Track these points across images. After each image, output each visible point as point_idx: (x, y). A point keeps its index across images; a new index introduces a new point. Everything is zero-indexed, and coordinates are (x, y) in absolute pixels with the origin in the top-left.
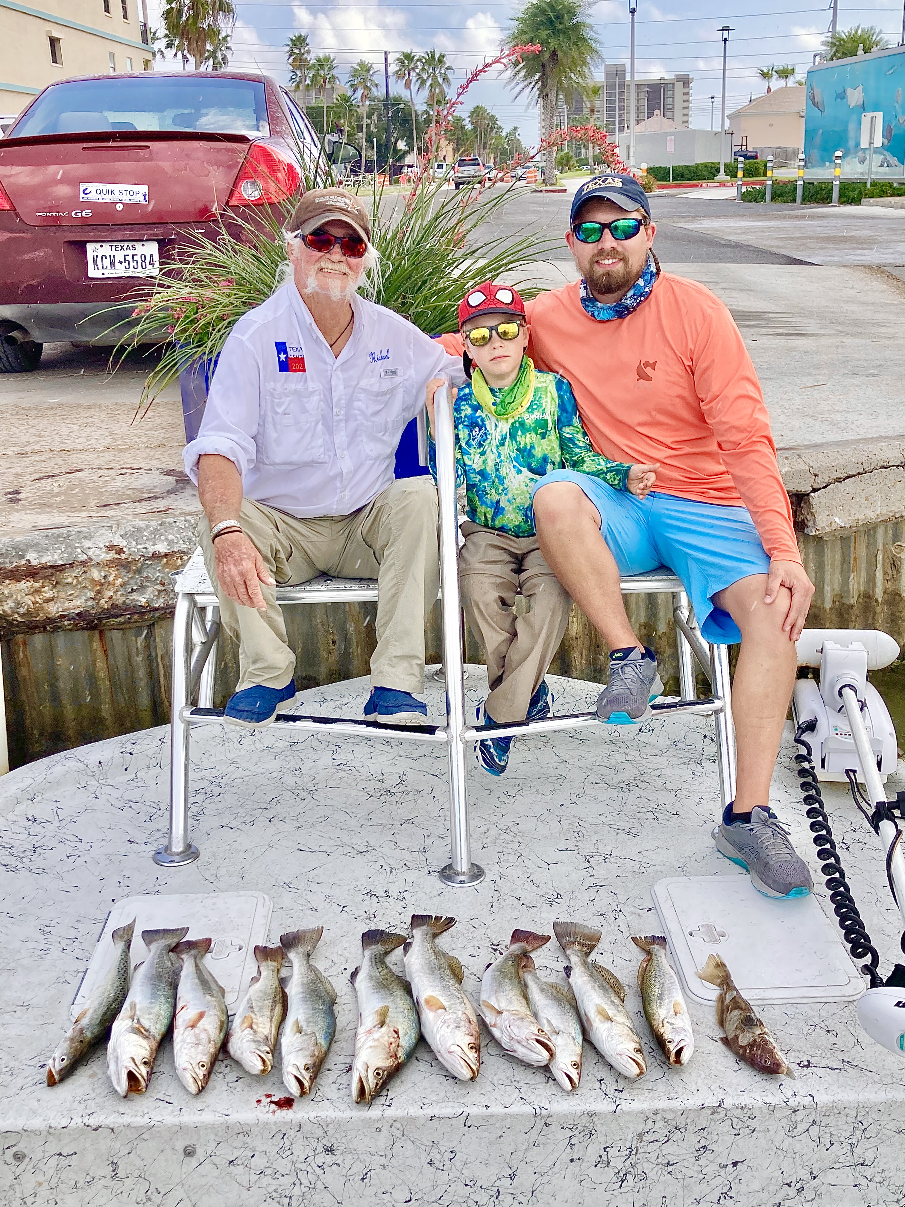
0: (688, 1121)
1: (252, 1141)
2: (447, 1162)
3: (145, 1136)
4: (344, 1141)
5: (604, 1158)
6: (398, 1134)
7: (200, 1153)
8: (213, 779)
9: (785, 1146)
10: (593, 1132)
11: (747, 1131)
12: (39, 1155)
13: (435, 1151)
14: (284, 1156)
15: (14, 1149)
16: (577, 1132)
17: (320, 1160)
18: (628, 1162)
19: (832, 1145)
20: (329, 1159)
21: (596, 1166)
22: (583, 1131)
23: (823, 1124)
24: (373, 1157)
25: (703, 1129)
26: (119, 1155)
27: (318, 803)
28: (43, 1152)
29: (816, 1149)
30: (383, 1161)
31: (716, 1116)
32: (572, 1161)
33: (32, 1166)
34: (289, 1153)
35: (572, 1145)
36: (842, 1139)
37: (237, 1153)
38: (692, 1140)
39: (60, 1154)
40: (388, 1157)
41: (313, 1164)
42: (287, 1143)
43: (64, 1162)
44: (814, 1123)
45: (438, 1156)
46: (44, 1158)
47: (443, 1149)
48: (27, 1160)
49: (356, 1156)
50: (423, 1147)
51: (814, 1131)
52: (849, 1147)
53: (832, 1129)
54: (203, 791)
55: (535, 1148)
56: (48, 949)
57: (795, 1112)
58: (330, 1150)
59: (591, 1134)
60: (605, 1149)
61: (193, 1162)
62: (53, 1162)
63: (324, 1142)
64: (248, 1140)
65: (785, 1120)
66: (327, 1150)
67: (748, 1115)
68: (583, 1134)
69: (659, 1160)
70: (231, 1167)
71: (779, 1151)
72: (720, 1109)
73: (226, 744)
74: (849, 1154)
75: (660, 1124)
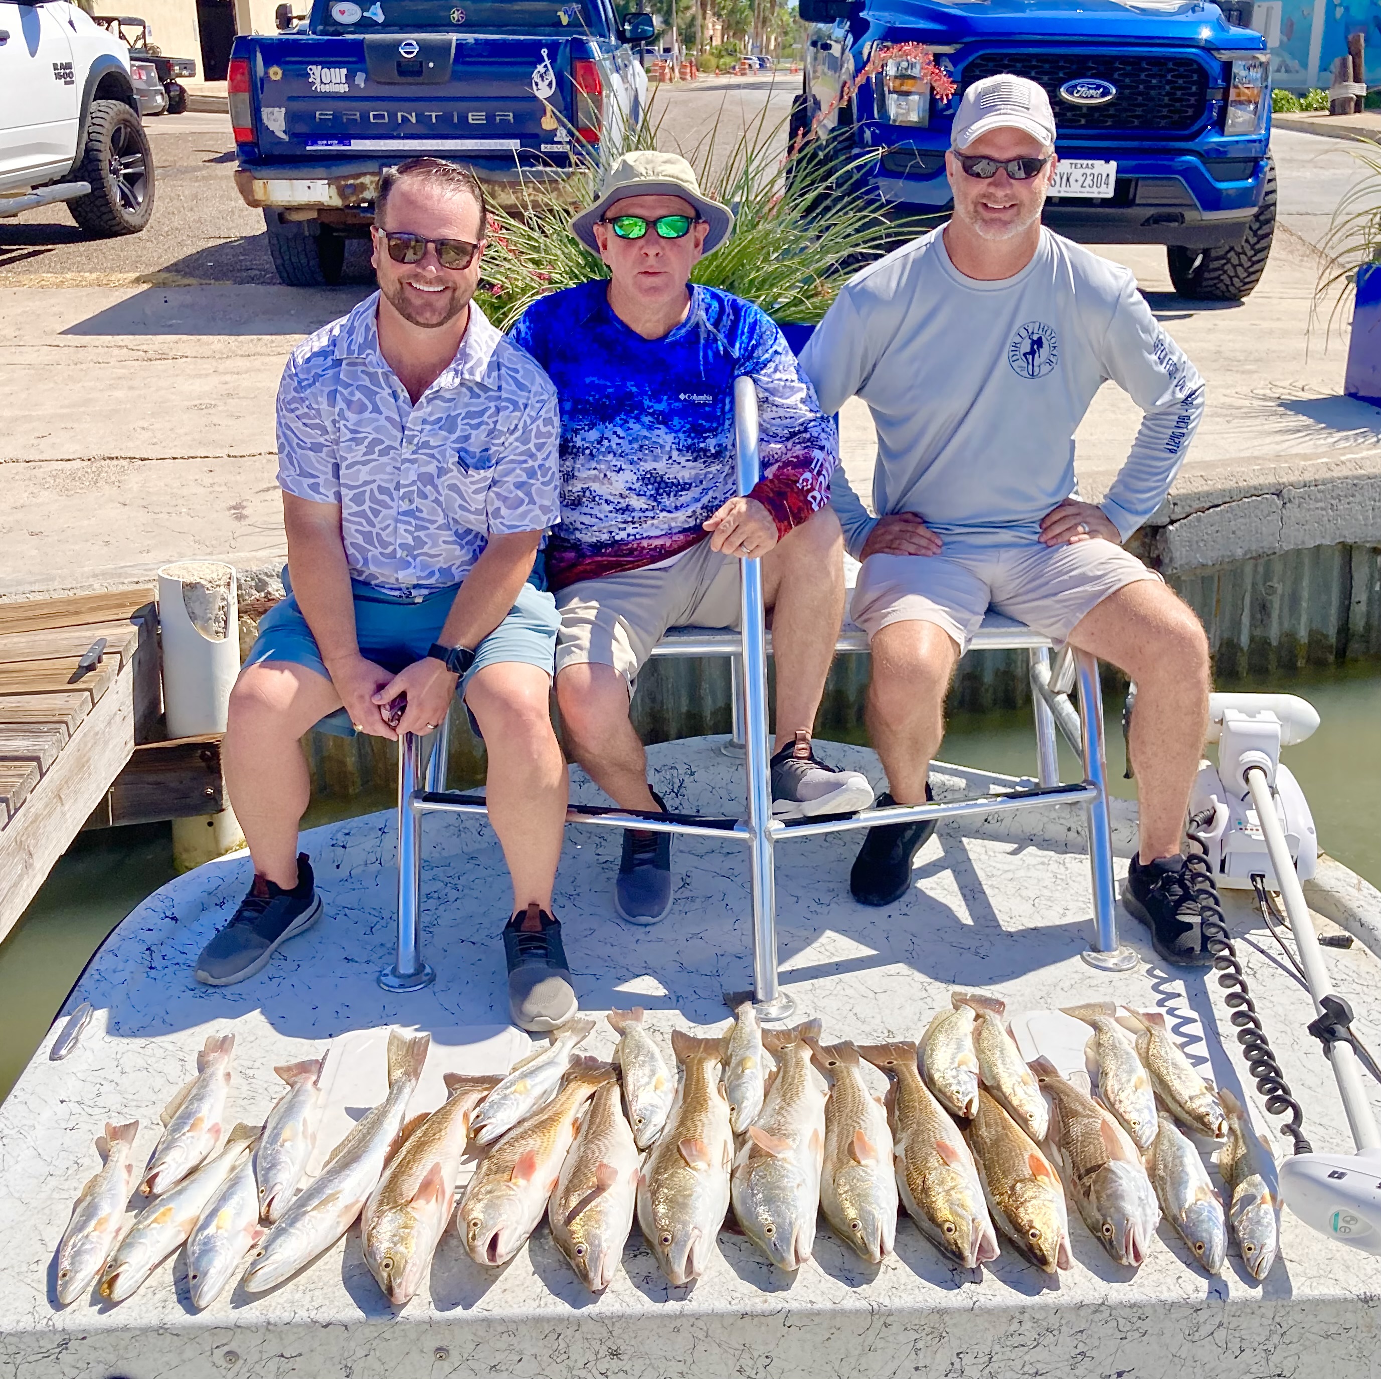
0: (1063, 1322)
1: (519, 1343)
2: (761, 1369)
3: (387, 1335)
4: (633, 1343)
5: (957, 1366)
6: (701, 1335)
7: (455, 1358)
8: (448, 880)
9: (1183, 1353)
10: (944, 1334)
11: (1137, 1335)
12: (256, 1357)
13: (746, 1355)
14: (558, 1360)
15: (226, 1349)
16: (923, 1334)
17: (603, 1366)
18: (987, 1371)
19: (1242, 1351)
20: (615, 1364)
21: (946, 1375)
22: (932, 1333)
23: (1231, 1326)
24: (670, 1363)
25: (1081, 1331)
26: (354, 1358)
27: (581, 912)
28: (261, 1352)
29: (1222, 1357)
30: (681, 1367)
31: (1098, 1316)
32: (917, 1369)
33: (246, 1369)
34: (565, 1356)
35: (917, 1351)
36: (1255, 1345)
37: (500, 1357)
38: (1066, 1346)
39: (282, 1356)
40: (688, 1363)
41: (594, 1371)
42: (563, 1345)
43: (286, 1365)
44: (1221, 1325)
45: (751, 1362)
46: (261, 1359)
47: (756, 1354)
48: (241, 1362)
49: (648, 1362)
50: (732, 1351)
51: (1221, 1335)
52: (1263, 1355)
53: (1243, 1332)
54: (436, 895)
55: (871, 1353)
56: (253, 1098)
57: (1197, 1311)
58: (615, 1354)
59: (941, 1337)
60: (958, 1354)
61: (446, 1366)
62: (272, 1365)
63: (609, 1343)
64: (514, 1341)
65: (1185, 1322)
66: (611, 1354)
67: (1137, 1315)
68: (930, 1337)
69: (1026, 1369)
70: (493, 1373)
71: (1176, 1359)
72: (1102, 1308)
73: (463, 834)
74: (1263, 1362)
75: (1028, 1325)
